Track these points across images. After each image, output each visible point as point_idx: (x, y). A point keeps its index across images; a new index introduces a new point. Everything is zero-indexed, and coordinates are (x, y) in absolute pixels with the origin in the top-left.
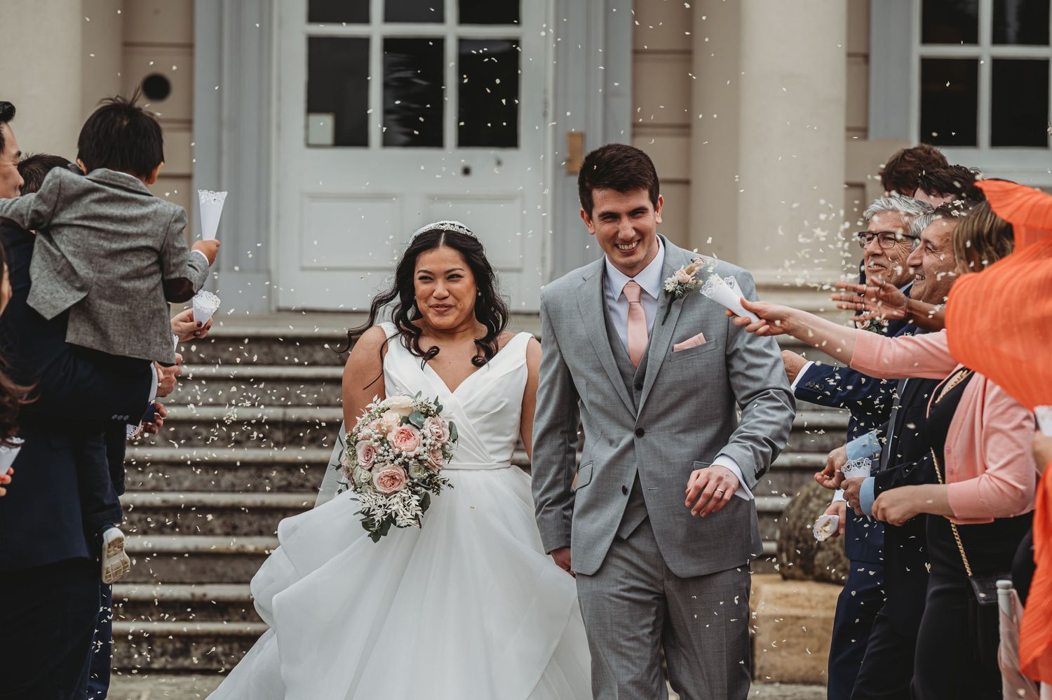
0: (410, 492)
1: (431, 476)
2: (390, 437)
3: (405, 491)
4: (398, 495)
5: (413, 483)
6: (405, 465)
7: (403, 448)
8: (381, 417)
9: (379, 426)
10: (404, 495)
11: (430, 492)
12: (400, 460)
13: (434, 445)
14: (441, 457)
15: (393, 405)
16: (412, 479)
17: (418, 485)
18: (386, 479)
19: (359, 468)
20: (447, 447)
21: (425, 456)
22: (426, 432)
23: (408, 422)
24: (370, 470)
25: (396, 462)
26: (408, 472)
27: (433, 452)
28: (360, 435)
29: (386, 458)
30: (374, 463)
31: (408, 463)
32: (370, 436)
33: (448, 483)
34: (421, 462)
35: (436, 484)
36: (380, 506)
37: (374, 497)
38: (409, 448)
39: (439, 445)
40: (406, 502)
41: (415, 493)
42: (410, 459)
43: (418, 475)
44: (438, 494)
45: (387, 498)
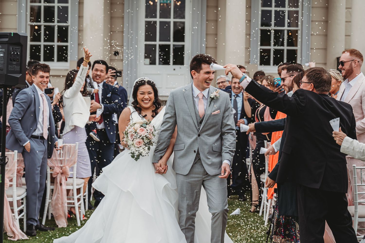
0: (145, 146)
1: (150, 141)
2: (137, 131)
3: (143, 146)
4: (142, 147)
5: (145, 144)
6: (143, 139)
7: (142, 134)
8: (134, 126)
9: (134, 128)
10: (143, 147)
11: (150, 146)
12: (141, 137)
13: (150, 132)
14: (152, 135)
15: (137, 122)
16: (145, 142)
17: (147, 144)
18: (138, 143)
19: (129, 141)
20: (153, 133)
21: (148, 136)
22: (148, 129)
23: (142, 126)
24: (133, 141)
25: (140, 138)
26: (144, 140)
27: (150, 134)
28: (128, 132)
29: (137, 137)
30: (134, 139)
31: (143, 138)
32: (132, 131)
33: (155, 142)
34: (147, 137)
35: (151, 143)
36: (137, 151)
37: (135, 148)
38: (144, 134)
39: (151, 132)
40: (144, 149)
41: (146, 146)
42: (144, 137)
43: (146, 141)
44: (153, 146)
45: (138, 148)
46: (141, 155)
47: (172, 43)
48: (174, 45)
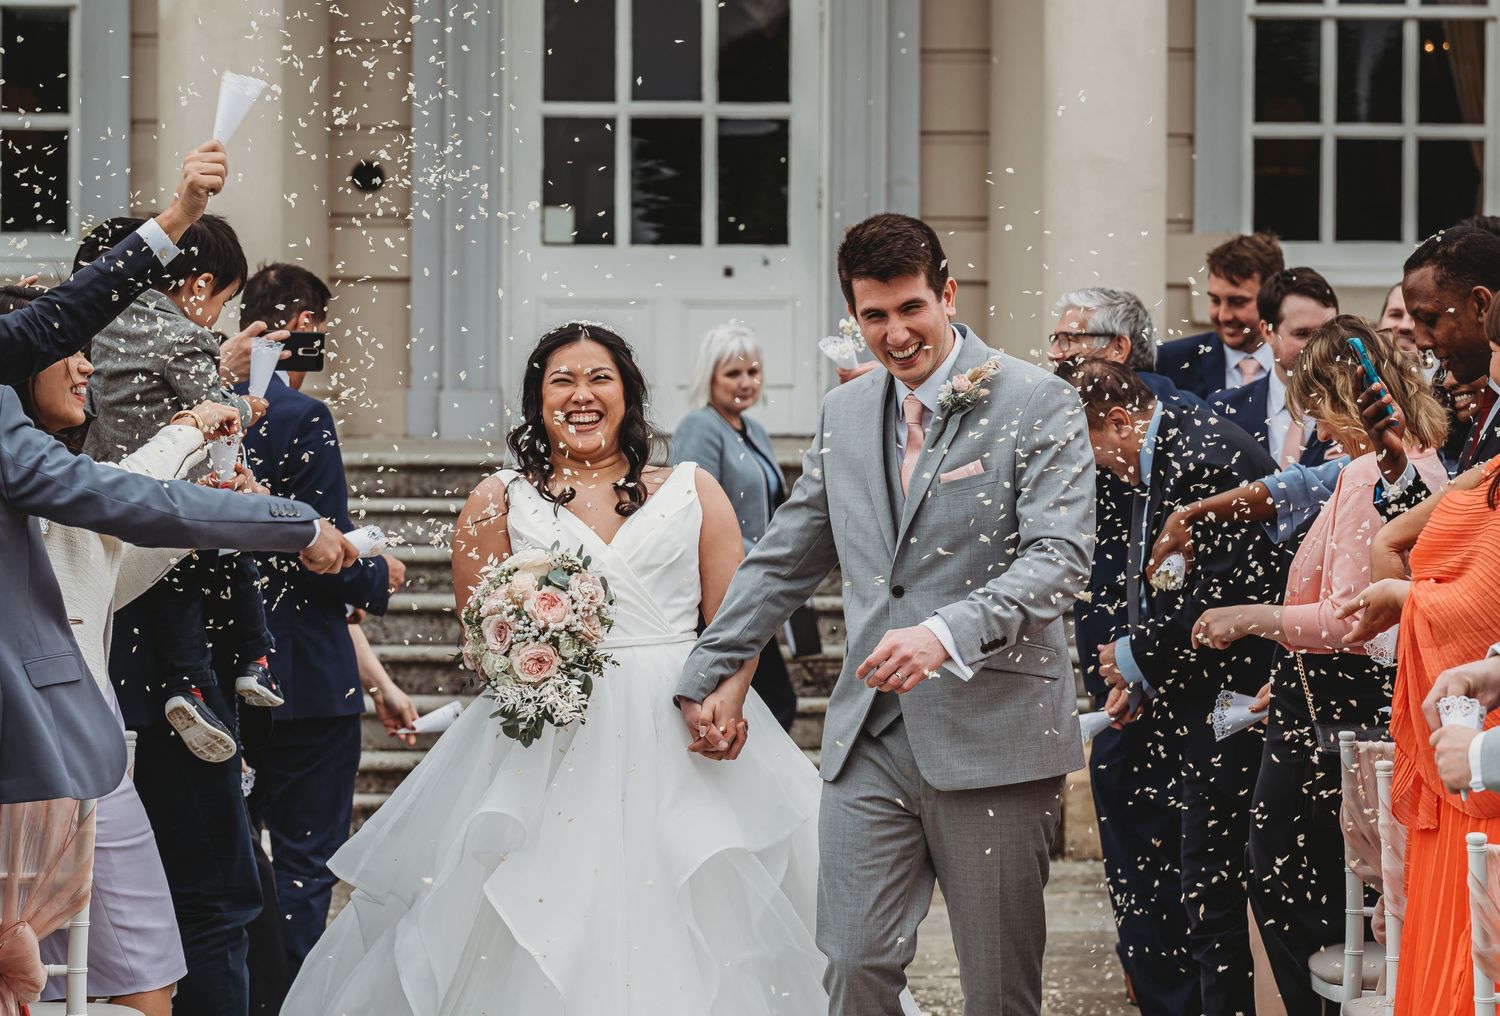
0: (565, 677)
1: (591, 652)
2: (528, 606)
3: (559, 676)
4: (551, 682)
5: (567, 665)
6: (554, 642)
7: (549, 618)
8: (507, 581)
9: (509, 594)
10: (559, 682)
11: (590, 674)
12: (548, 635)
13: (588, 611)
14: (599, 625)
15: (524, 564)
16: (564, 659)
17: (574, 666)
18: (531, 663)
19: (490, 654)
21: (579, 626)
22: (575, 594)
23: (548, 583)
24: (506, 654)
25: (543, 639)
26: (558, 649)
27: (587, 619)
28: (484, 611)
29: (526, 635)
30: (511, 644)
31: (558, 638)
32: (500, 610)
33: (611, 659)
34: (573, 635)
35: (596, 662)
36: (529, 701)
37: (518, 689)
38: (556, 618)
39: (594, 609)
40: (563, 691)
41: (572, 677)
42: (560, 632)
43: (571, 652)
44: (601, 674)
45: (535, 688)
46: (551, 721)
47: (709, 109)
48: (722, 122)
